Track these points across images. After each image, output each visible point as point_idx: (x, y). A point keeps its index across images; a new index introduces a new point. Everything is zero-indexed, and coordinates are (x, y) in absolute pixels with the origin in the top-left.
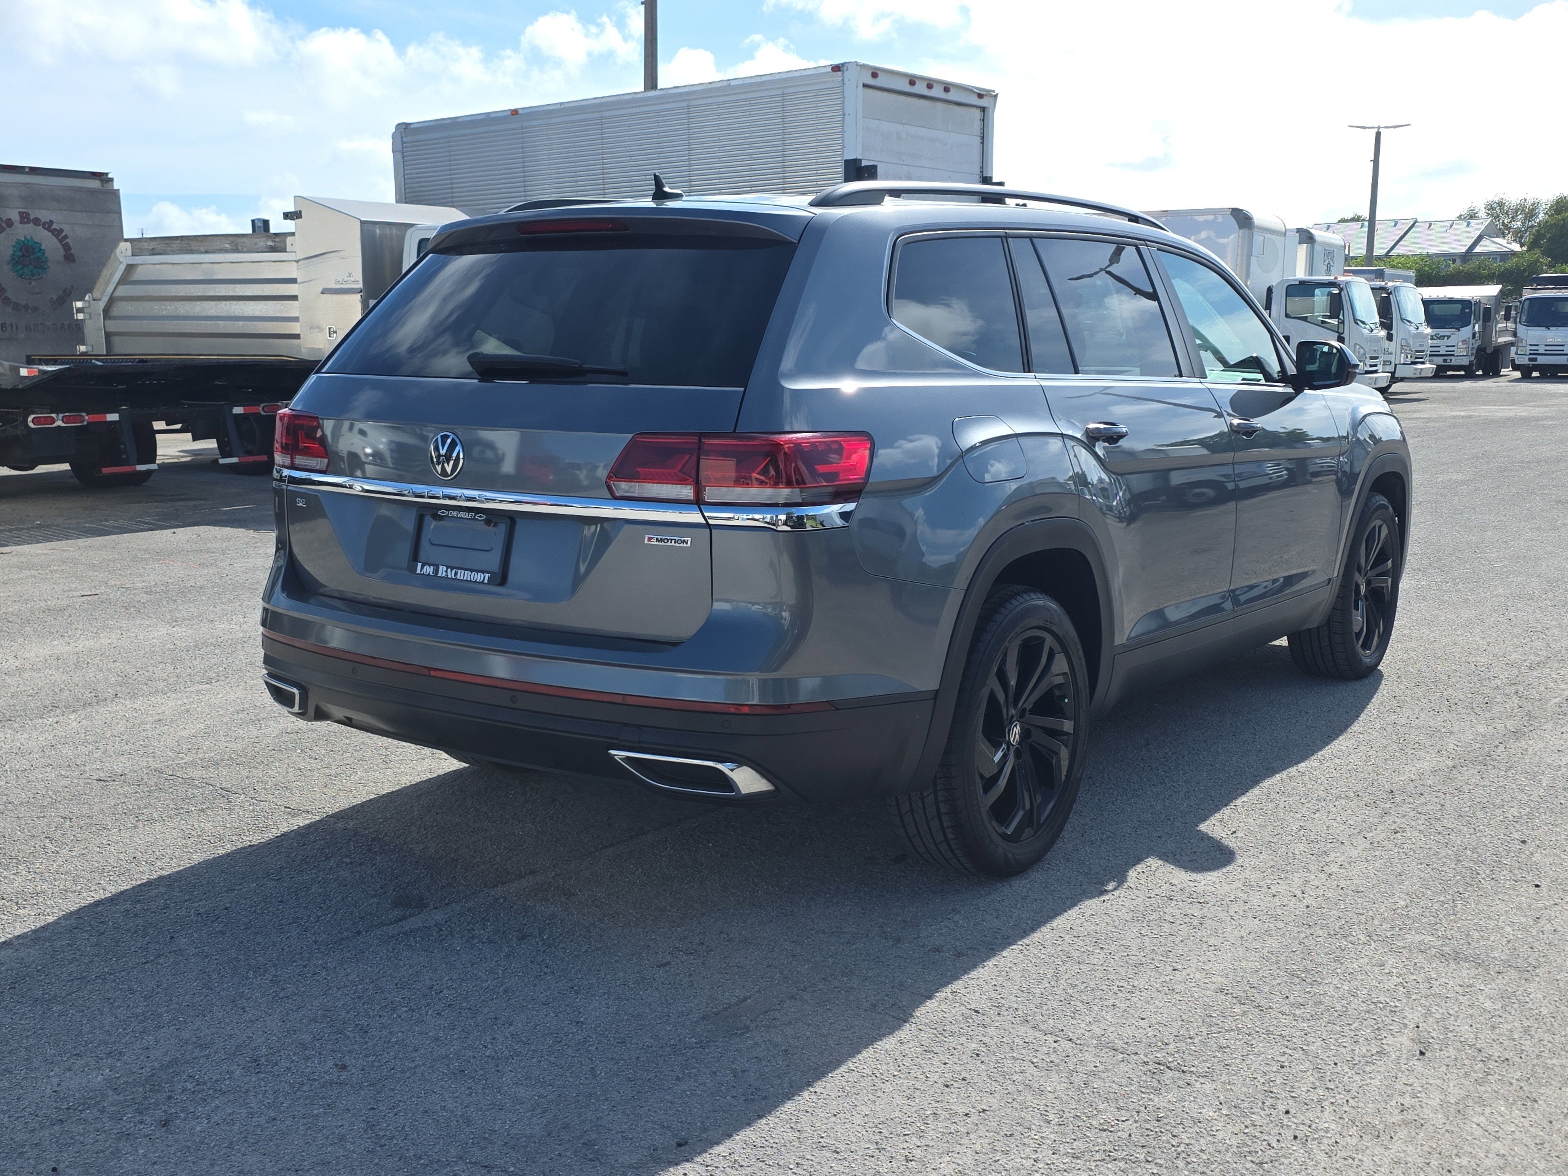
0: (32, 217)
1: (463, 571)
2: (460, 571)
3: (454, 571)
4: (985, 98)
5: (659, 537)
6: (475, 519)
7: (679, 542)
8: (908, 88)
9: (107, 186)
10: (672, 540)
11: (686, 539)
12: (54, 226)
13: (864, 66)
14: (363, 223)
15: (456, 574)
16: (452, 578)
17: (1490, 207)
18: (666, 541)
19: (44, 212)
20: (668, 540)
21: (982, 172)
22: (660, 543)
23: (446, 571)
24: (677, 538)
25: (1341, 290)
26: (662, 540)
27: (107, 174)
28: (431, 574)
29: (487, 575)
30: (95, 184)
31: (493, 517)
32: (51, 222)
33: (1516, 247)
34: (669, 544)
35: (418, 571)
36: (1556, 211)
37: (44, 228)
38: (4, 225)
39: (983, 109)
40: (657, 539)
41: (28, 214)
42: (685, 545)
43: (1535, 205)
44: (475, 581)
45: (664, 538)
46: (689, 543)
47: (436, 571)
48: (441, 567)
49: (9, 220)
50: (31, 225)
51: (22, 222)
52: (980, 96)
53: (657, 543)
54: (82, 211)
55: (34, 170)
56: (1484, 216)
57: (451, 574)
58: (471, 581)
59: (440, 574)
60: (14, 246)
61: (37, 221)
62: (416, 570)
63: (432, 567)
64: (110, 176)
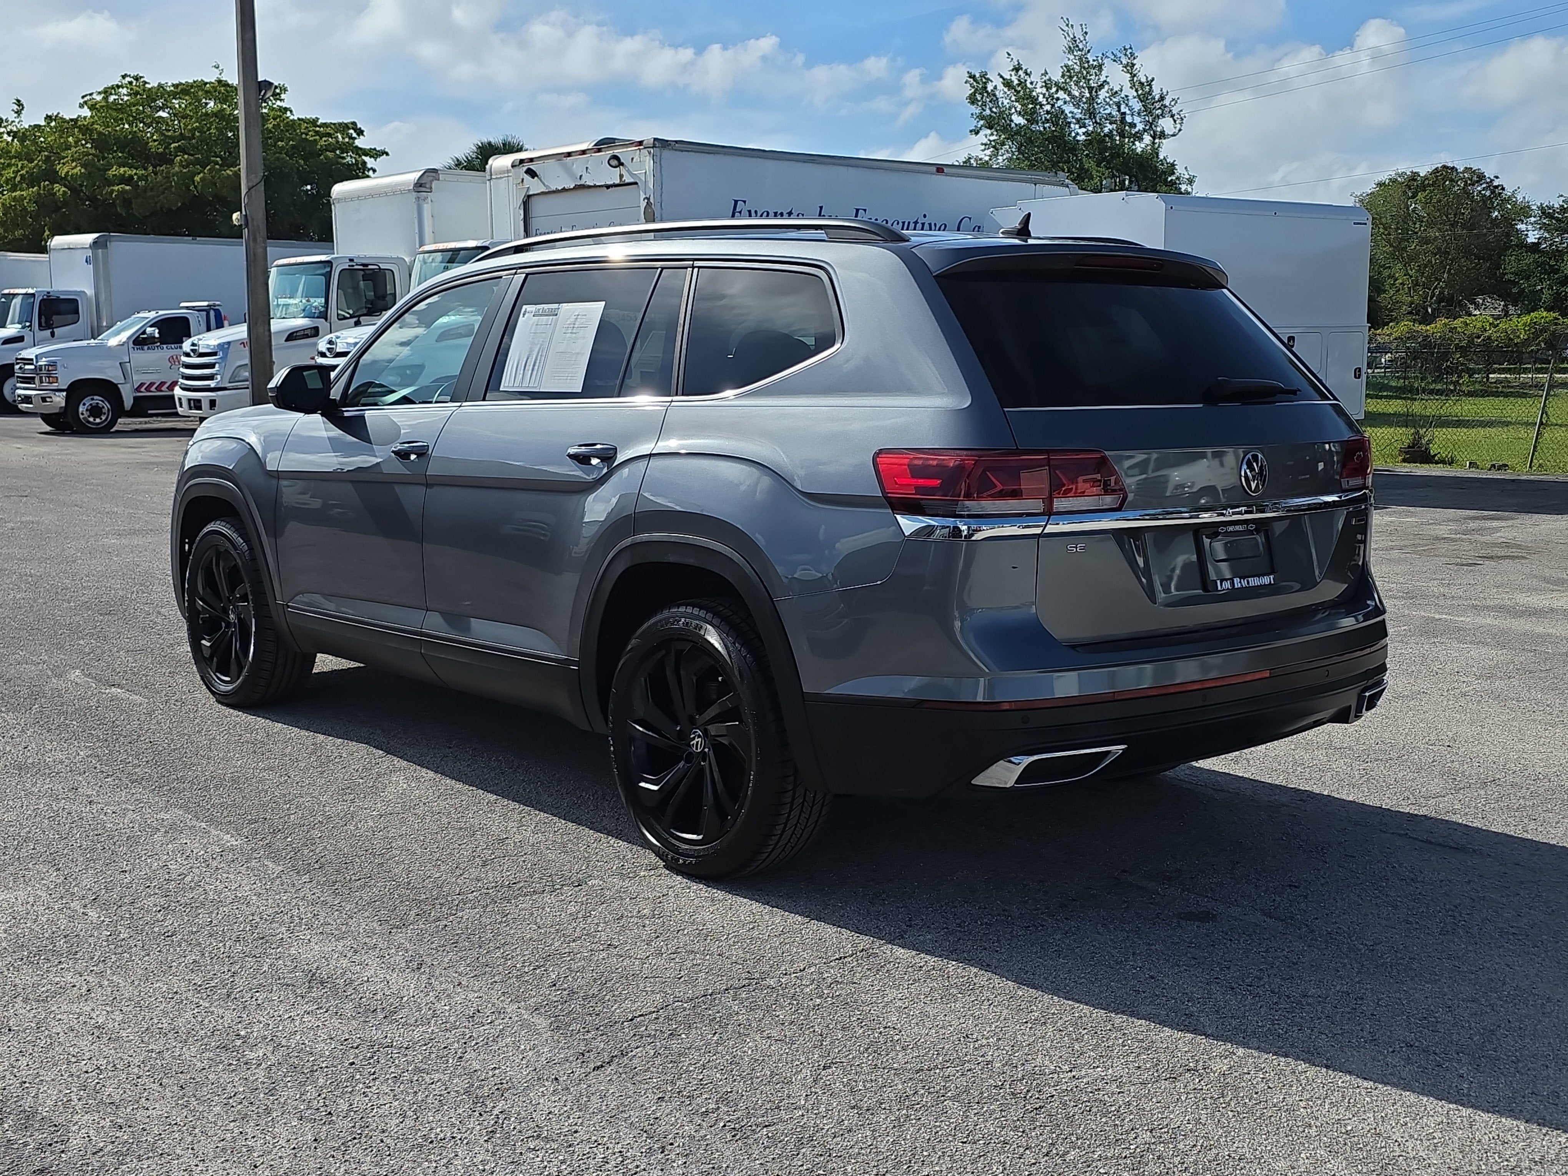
1: (1253, 579)
2: (1250, 579)
3: (1246, 580)
15: (1248, 583)
16: (1246, 587)
23: (1240, 582)
28: (1230, 588)
35: (1219, 588)
47: (1233, 584)
48: (1235, 579)
57: (1244, 583)
59: (1236, 587)
62: (1217, 587)
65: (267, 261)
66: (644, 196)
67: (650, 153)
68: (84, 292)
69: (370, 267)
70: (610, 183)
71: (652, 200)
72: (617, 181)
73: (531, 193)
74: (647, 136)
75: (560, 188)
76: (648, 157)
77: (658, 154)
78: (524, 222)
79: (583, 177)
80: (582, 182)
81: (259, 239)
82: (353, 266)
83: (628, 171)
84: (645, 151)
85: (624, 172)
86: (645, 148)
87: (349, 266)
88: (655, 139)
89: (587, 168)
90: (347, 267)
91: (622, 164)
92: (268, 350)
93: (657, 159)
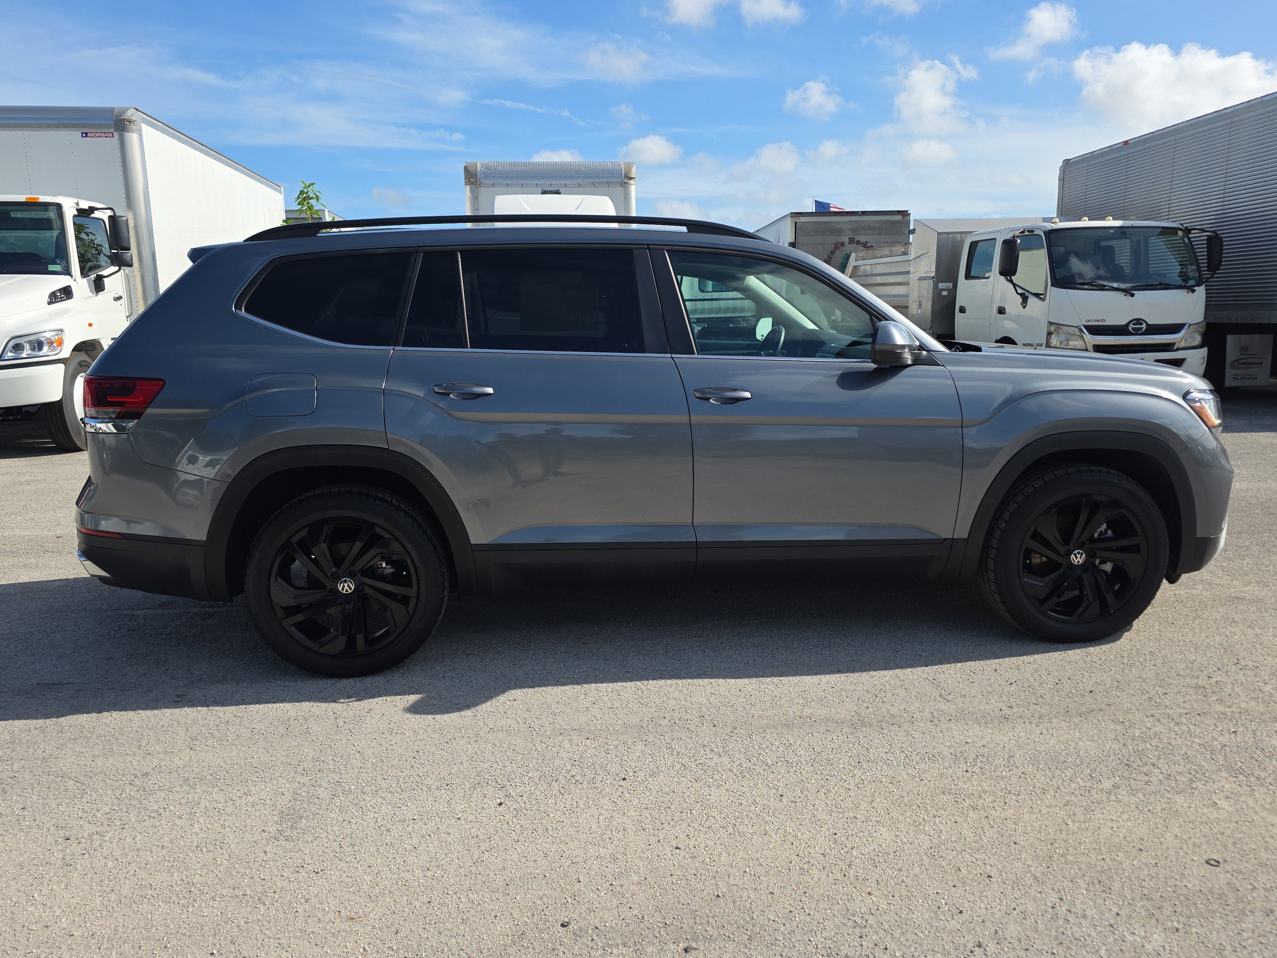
0: (855, 240)
9: (906, 218)
12: (868, 244)
14: (939, 234)
19: (863, 237)
27: (907, 211)
30: (899, 218)
32: (867, 242)
37: (862, 246)
38: (839, 245)
41: (853, 238)
49: (843, 242)
50: (855, 245)
51: (850, 243)
54: (885, 235)
55: (864, 213)
60: (843, 258)
61: (858, 242)
64: (909, 212)
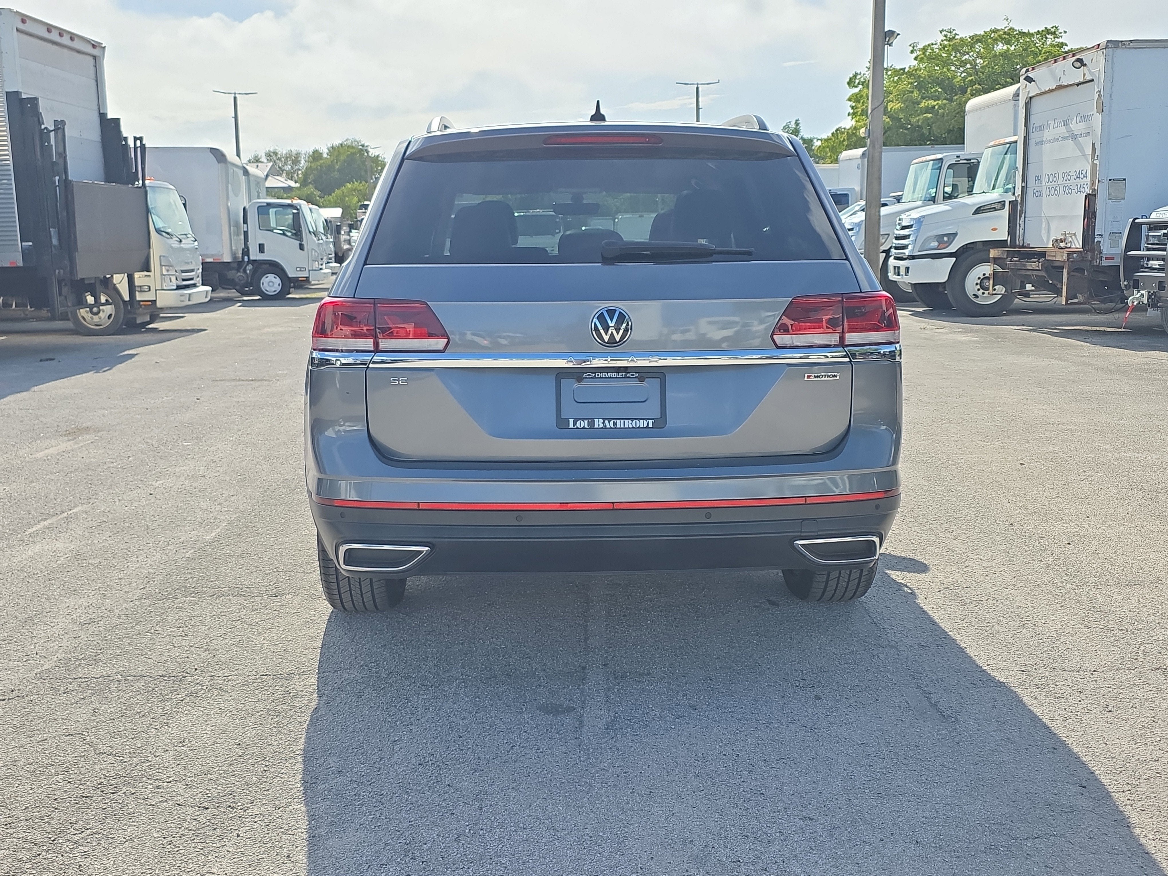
1: (622, 421)
2: (618, 421)
3: (612, 422)
4: (98, 48)
5: (816, 375)
6: (626, 377)
7: (831, 376)
8: (46, 35)
10: (825, 375)
11: (836, 374)
13: (17, 13)
15: (615, 424)
16: (611, 428)
17: (268, 155)
18: (821, 377)
20: (822, 376)
21: (99, 109)
22: (816, 379)
23: (603, 423)
24: (829, 374)
25: (298, 210)
26: (818, 377)
28: (586, 426)
29: (651, 422)
31: (643, 373)
33: (292, 184)
34: (823, 379)
35: (571, 426)
36: (314, 159)
39: (95, 57)
40: (815, 376)
42: (835, 378)
43: (298, 155)
44: (638, 428)
45: (819, 374)
46: (838, 377)
47: (592, 424)
48: (597, 420)
52: (94, 46)
53: (815, 379)
56: (265, 161)
57: (609, 425)
58: (633, 428)
59: (596, 426)
62: (569, 426)
63: (586, 422)
65: (881, 161)
66: (1097, 90)
67: (1103, 53)
68: (854, 189)
69: (972, 161)
70: (1077, 81)
71: (1102, 93)
72: (1081, 80)
73: (1030, 95)
74: (1102, 40)
75: (1047, 90)
76: (1102, 57)
77: (1111, 54)
78: (1025, 119)
79: (1061, 79)
80: (1060, 83)
81: (877, 146)
82: (959, 161)
83: (1089, 70)
84: (1101, 52)
85: (1086, 72)
86: (1101, 49)
87: (956, 161)
88: (1108, 41)
89: (1064, 71)
90: (955, 162)
91: (1085, 65)
92: (877, 225)
93: (1109, 58)
